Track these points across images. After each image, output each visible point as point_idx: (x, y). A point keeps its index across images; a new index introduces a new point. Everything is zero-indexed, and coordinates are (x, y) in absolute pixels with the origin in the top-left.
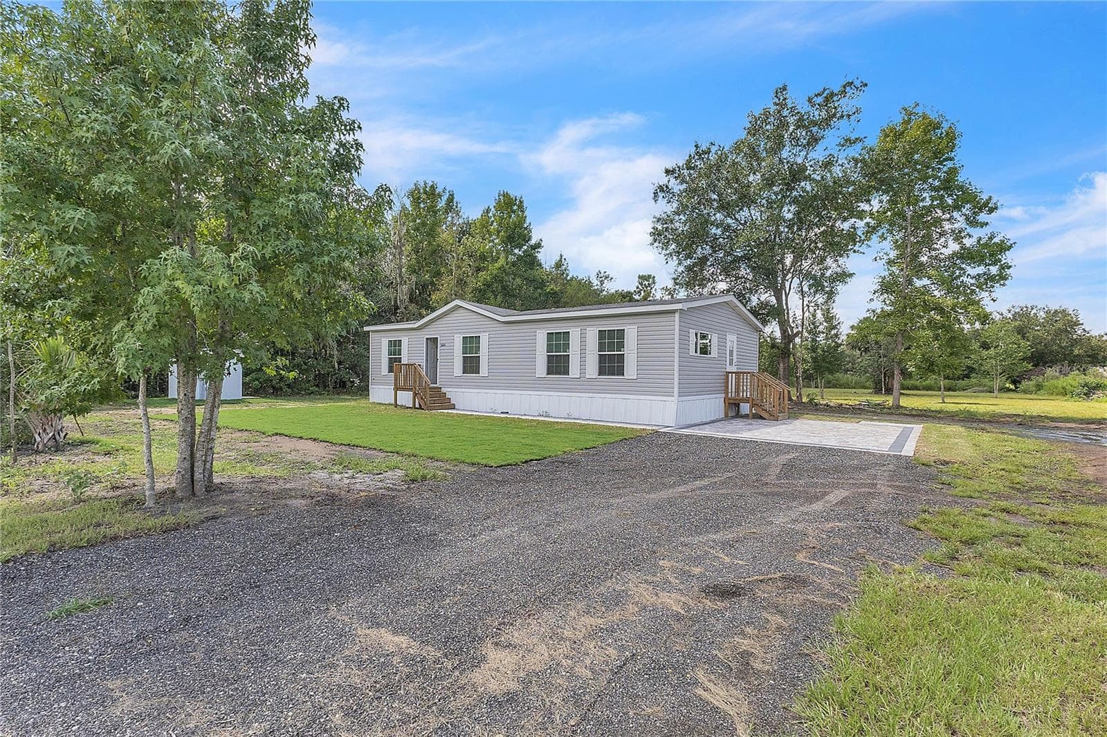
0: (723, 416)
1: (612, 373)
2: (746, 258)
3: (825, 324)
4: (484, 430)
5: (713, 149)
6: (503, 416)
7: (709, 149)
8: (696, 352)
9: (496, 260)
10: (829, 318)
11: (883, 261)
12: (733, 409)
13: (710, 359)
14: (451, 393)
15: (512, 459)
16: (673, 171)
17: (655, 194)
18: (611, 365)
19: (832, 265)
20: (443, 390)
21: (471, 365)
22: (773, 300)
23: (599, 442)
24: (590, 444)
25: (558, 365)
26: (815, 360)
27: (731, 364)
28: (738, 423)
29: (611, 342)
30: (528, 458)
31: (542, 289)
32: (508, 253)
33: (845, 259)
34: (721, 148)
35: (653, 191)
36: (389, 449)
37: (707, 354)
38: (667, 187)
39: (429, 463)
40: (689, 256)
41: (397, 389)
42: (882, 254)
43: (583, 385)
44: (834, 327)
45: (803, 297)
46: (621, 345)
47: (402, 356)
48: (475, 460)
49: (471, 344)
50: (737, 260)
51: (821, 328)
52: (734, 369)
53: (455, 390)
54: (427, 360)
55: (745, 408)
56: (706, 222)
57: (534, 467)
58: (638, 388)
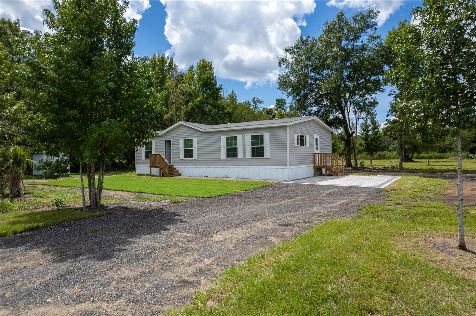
0: (313, 175)
1: (258, 156)
2: (327, 94)
3: (372, 126)
4: (198, 185)
5: (309, 40)
6: (205, 178)
7: (307, 39)
8: (298, 145)
9: (197, 96)
10: (374, 123)
11: (393, 96)
12: (318, 172)
13: (306, 148)
14: (179, 168)
15: (213, 195)
16: (290, 50)
17: (280, 63)
18: (258, 152)
19: (369, 98)
20: (175, 166)
21: (188, 154)
22: (341, 116)
23: (251, 188)
24: (248, 189)
25: (232, 152)
26: (367, 145)
27: (317, 149)
28: (320, 178)
29: (257, 140)
30: (220, 194)
31: (222, 111)
32: (204, 93)
33: (375, 95)
34: (314, 39)
35: (278, 61)
36: (158, 193)
37: (303, 145)
38: (285, 59)
39: (177, 198)
40: (298, 95)
41: (151, 167)
42: (392, 92)
43: (244, 162)
44: (376, 128)
45: (356, 113)
46: (262, 143)
47: (152, 150)
48: (197, 196)
49: (188, 143)
50: (322, 96)
51: (370, 128)
52: (318, 152)
53: (181, 166)
54: (165, 152)
55: (324, 171)
56: (306, 76)
57: (223, 197)
58: (271, 162)
